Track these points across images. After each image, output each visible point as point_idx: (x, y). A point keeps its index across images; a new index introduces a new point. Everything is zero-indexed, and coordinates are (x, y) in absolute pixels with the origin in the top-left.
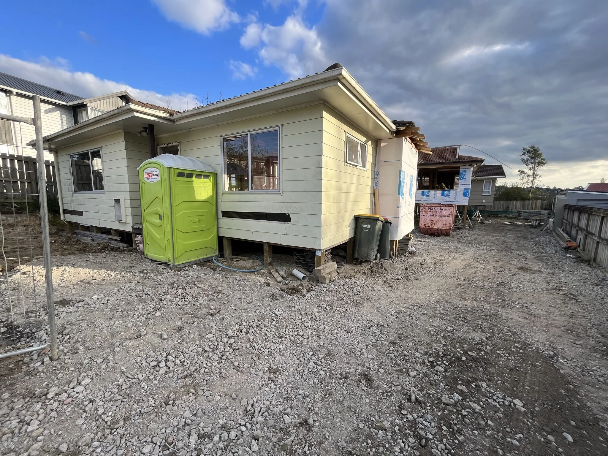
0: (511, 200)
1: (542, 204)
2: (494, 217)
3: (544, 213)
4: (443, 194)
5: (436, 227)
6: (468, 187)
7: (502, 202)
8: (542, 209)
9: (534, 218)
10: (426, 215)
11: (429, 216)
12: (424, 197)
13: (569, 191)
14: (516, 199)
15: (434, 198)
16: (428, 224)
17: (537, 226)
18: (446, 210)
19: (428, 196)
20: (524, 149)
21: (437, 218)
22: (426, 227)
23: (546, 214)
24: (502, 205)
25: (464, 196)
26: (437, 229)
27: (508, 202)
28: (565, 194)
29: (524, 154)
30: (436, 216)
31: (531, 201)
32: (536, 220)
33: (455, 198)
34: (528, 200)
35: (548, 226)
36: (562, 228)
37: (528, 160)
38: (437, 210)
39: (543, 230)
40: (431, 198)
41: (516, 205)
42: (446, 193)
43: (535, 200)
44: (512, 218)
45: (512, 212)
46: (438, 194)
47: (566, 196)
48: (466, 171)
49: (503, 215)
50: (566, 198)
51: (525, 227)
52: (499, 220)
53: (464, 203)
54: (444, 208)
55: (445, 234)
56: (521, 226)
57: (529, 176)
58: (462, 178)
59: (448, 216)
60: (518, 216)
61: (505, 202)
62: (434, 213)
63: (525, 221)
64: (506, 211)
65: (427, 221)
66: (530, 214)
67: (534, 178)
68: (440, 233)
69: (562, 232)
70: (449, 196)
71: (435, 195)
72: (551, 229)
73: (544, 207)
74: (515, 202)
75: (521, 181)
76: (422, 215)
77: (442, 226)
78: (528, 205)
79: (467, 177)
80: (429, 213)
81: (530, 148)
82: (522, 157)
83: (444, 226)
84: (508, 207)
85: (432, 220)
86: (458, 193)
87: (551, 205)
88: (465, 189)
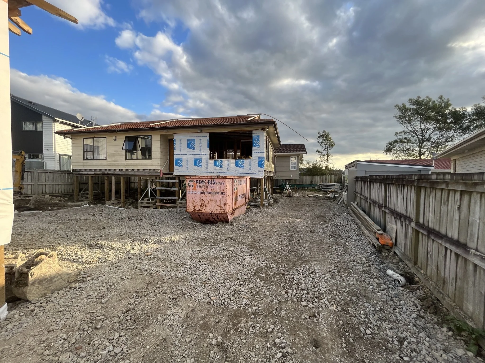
0: (314, 175)
1: (335, 179)
2: (302, 189)
3: (337, 185)
4: (237, 165)
5: (208, 210)
6: (262, 156)
7: (308, 177)
8: (335, 182)
9: (330, 190)
10: (195, 193)
11: (199, 193)
12: (217, 168)
13: (358, 163)
14: (317, 175)
15: (228, 169)
16: (197, 205)
17: (333, 198)
18: (219, 183)
19: (221, 166)
20: (319, 134)
21: (209, 196)
22: (195, 210)
23: (338, 187)
24: (307, 179)
25: (259, 166)
26: (211, 213)
27: (312, 177)
28: (354, 166)
29: (319, 137)
30: (207, 193)
31: (327, 176)
32: (332, 192)
33: (250, 169)
34: (325, 175)
35: (342, 199)
36: (356, 203)
37: (322, 143)
38: (207, 185)
39: (339, 204)
40: (224, 169)
41: (317, 179)
42: (240, 162)
43: (330, 175)
44: (315, 190)
45: (315, 185)
46: (231, 164)
47: (356, 168)
48: (258, 136)
49: (309, 188)
50: (356, 170)
51: (324, 199)
52: (306, 192)
53: (259, 175)
54: (217, 181)
55: (223, 219)
56: (321, 197)
57: (324, 155)
58: (255, 144)
59: (222, 193)
60: (319, 189)
61: (310, 176)
62: (204, 189)
63: (324, 193)
64: (311, 184)
65: (196, 201)
66: (328, 186)
67: (328, 157)
68: (216, 219)
69: (356, 206)
70: (243, 167)
71: (228, 165)
72: (346, 203)
73: (336, 181)
74: (316, 177)
75: (320, 159)
76: (189, 192)
77: (215, 209)
78: (326, 179)
79: (260, 143)
80: (199, 189)
81: (323, 133)
82: (318, 140)
83: (218, 208)
84: (312, 181)
85: (203, 200)
86: (252, 163)
87: (341, 179)
88: (259, 158)
